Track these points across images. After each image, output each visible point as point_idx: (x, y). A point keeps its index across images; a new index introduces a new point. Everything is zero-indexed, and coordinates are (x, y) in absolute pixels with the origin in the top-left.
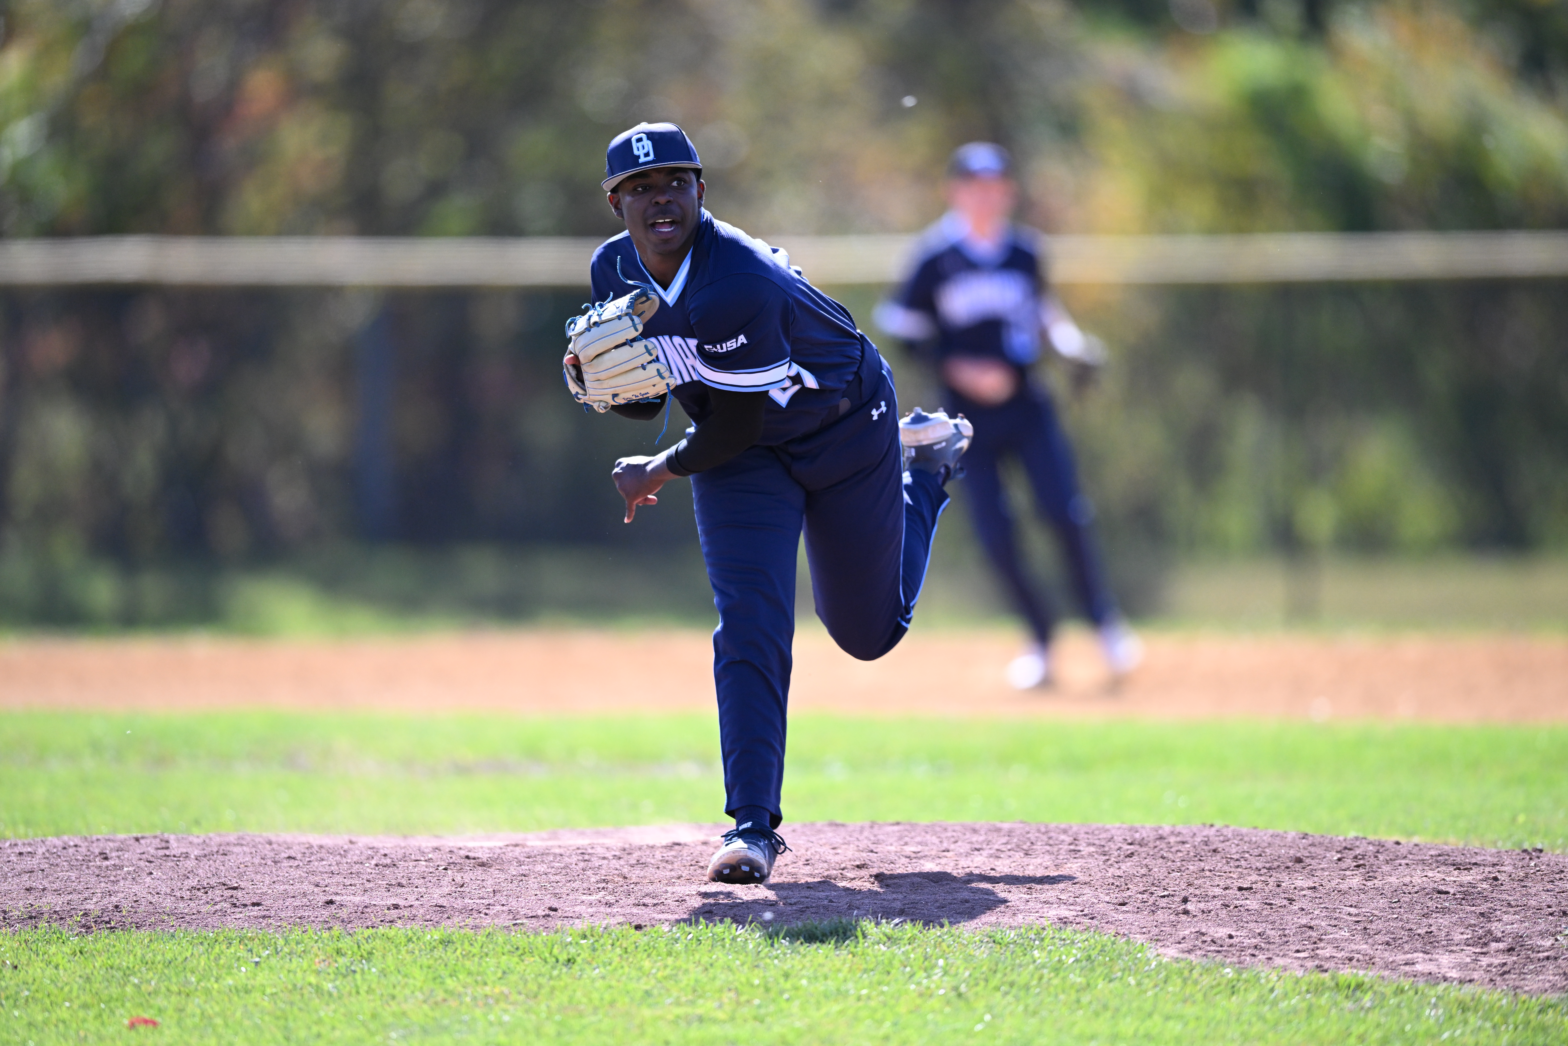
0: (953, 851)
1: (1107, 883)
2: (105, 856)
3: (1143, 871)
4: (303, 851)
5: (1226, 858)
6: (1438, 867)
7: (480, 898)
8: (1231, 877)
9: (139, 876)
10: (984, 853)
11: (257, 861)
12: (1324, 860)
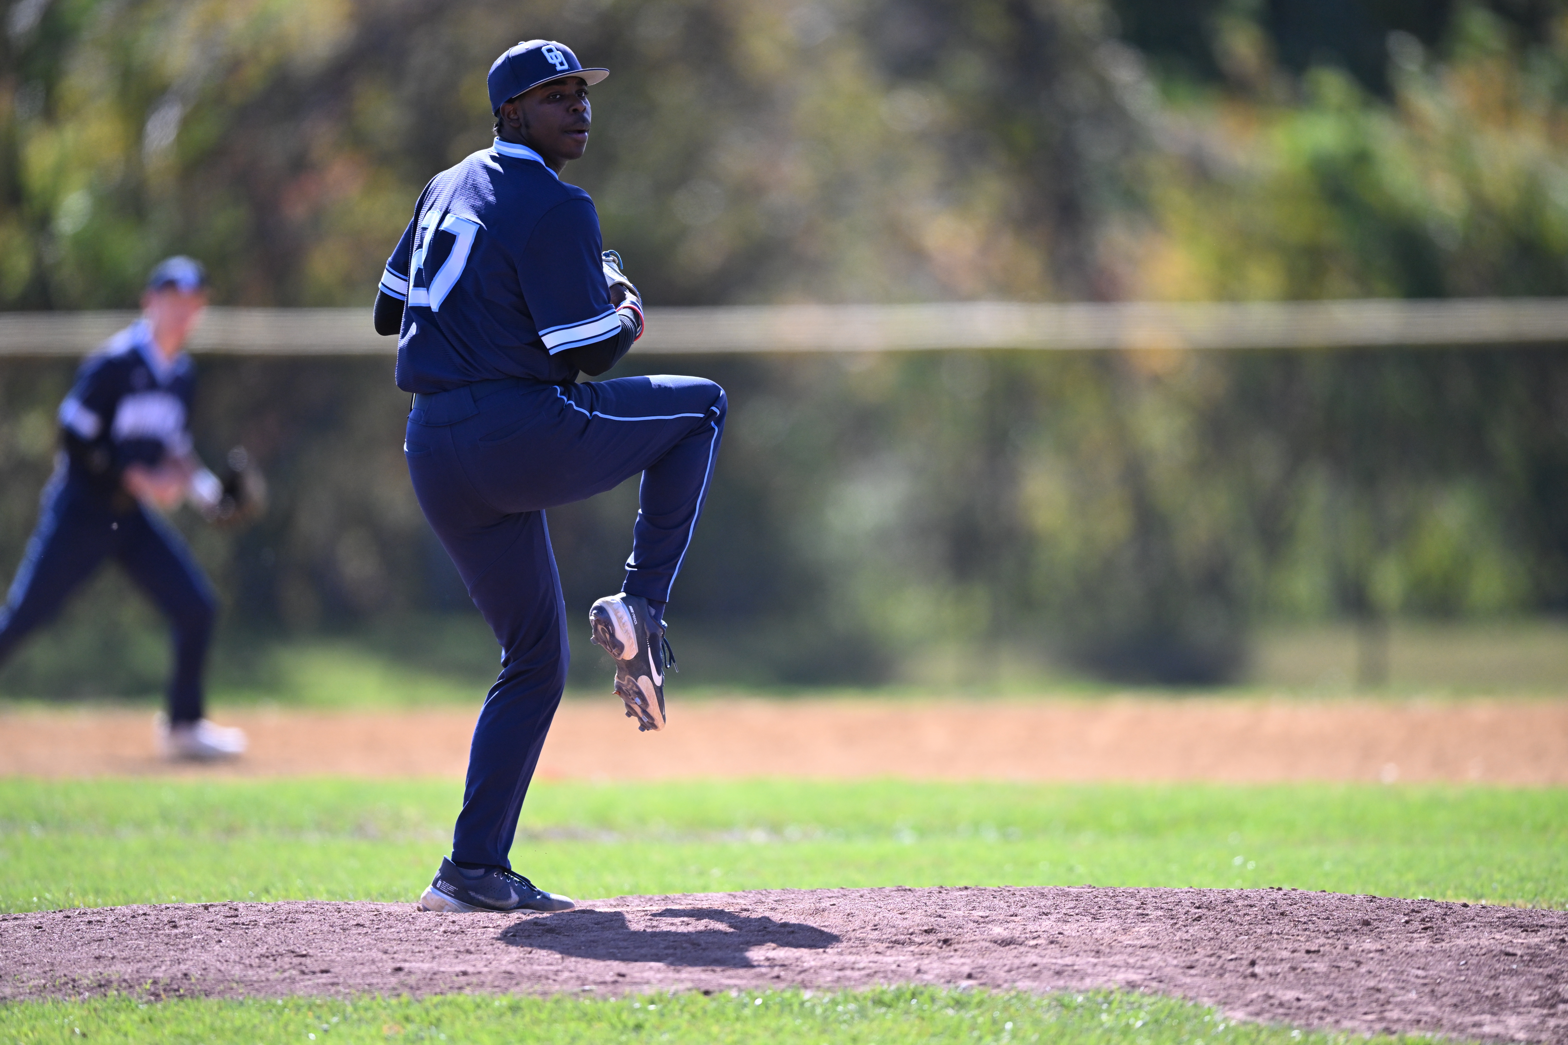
0: (1021, 915)
1: (1175, 947)
2: (174, 924)
3: (1211, 934)
4: (371, 918)
5: (1294, 921)
6: (1505, 929)
7: (549, 964)
8: (1299, 940)
9: (208, 944)
10: (1053, 917)
11: (325, 928)
12: (1392, 922)
